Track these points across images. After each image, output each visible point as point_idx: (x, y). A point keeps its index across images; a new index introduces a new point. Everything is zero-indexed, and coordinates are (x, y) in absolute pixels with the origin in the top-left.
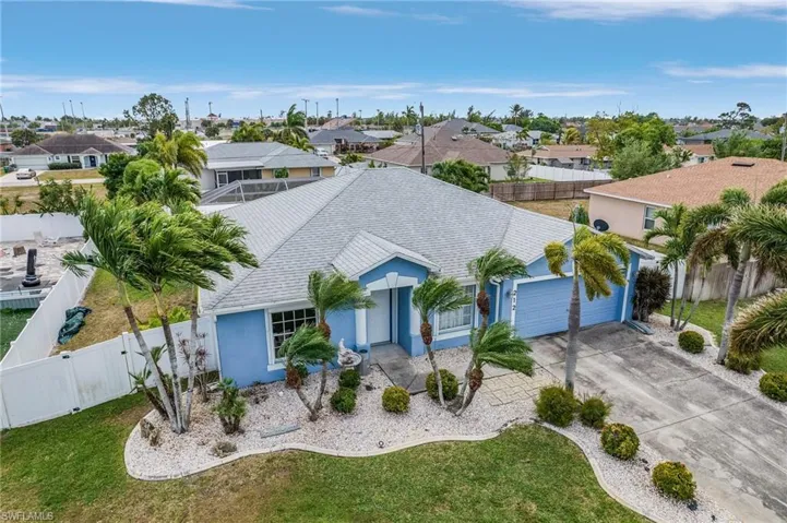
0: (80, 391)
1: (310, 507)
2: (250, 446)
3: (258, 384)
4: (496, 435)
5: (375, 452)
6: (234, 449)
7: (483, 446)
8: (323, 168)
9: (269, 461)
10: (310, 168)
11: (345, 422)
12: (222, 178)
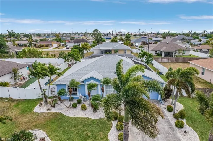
0: (37, 95)
1: (53, 122)
2: (53, 110)
3: (65, 99)
4: (98, 119)
5: (73, 116)
6: (50, 110)
7: (93, 120)
8: (127, 50)
9: (54, 113)
10: (124, 50)
11: (73, 110)
12: (102, 51)
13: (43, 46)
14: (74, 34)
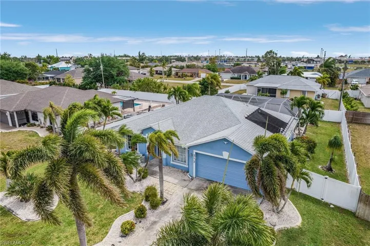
8: (308, 91)
10: (301, 91)
12: (259, 90)
13: (186, 76)
14: (250, 59)
